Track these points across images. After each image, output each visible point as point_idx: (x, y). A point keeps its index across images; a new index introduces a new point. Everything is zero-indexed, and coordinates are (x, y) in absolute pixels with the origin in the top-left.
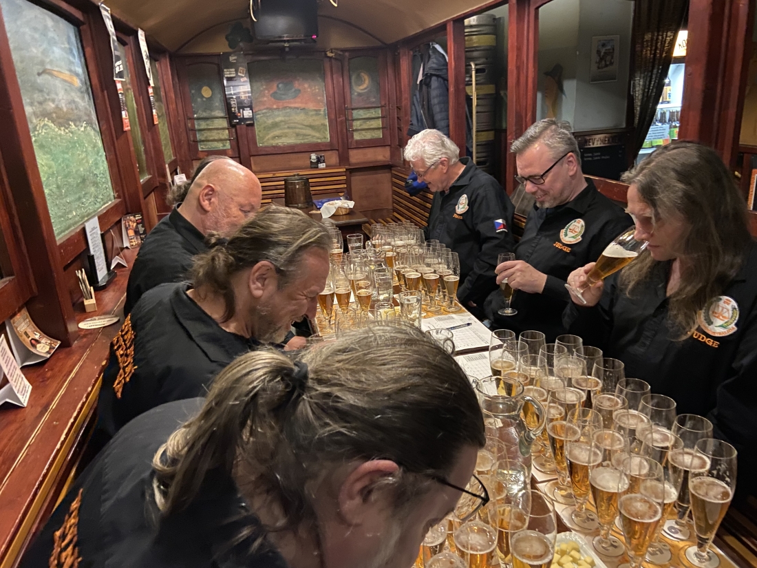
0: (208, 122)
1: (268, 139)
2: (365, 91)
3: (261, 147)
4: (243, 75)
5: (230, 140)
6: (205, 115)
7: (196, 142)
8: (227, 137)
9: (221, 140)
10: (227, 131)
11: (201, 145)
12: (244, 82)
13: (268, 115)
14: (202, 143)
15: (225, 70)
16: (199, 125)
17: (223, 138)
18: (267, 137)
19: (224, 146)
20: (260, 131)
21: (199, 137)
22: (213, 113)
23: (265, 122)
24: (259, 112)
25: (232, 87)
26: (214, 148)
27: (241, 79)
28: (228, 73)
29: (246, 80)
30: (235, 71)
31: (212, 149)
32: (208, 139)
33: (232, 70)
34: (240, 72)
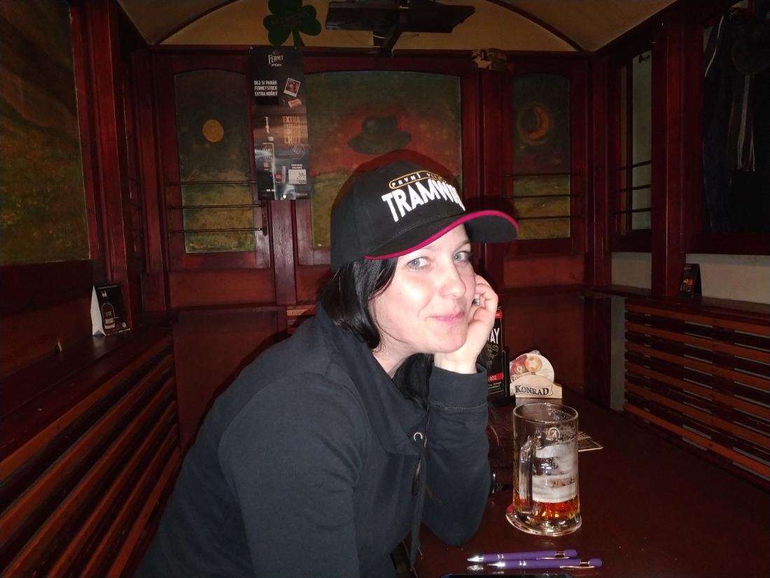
0: (212, 193)
2: (542, 142)
3: (320, 249)
4: (295, 95)
6: (205, 177)
7: (181, 233)
8: (248, 226)
9: (235, 233)
10: (250, 215)
11: (191, 241)
12: (294, 107)
14: (193, 238)
15: (256, 82)
16: (190, 197)
17: (239, 226)
19: (240, 244)
20: (320, 217)
21: (186, 224)
22: (222, 176)
24: (323, 177)
25: (267, 118)
26: (218, 249)
27: (289, 103)
28: (262, 88)
29: (299, 106)
30: (278, 85)
31: (214, 251)
32: (208, 227)
33: (271, 83)
34: (288, 89)
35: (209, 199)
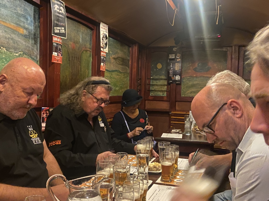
0: (158, 81)
1: (188, 93)
3: (183, 97)
5: (167, 91)
6: (156, 77)
7: (149, 91)
8: (165, 90)
9: (162, 91)
10: (166, 87)
11: (152, 93)
12: (178, 61)
13: (190, 80)
15: (170, 55)
16: (152, 82)
17: (164, 90)
18: (187, 92)
19: (163, 94)
20: (184, 88)
21: (151, 88)
22: (160, 77)
23: (188, 84)
24: (185, 78)
25: (171, 64)
26: (158, 95)
27: (177, 60)
28: (171, 56)
29: (180, 61)
30: (175, 55)
31: (157, 96)
32: (156, 90)
33: (173, 55)
34: (177, 56)
35: (157, 83)
